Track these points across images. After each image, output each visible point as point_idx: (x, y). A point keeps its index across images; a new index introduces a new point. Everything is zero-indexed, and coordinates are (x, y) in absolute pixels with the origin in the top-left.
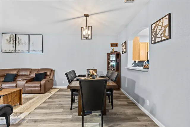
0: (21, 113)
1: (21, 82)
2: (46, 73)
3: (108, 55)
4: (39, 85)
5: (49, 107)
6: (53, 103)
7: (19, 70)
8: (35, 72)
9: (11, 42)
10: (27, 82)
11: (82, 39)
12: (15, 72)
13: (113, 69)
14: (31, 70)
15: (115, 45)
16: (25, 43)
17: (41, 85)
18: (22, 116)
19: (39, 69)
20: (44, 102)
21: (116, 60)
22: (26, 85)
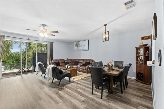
0: (75, 79)
1: (79, 66)
2: (90, 62)
3: (137, 49)
4: (85, 68)
5: (85, 80)
6: (89, 79)
7: (79, 60)
8: (85, 62)
9: (77, 46)
10: (81, 66)
11: (103, 41)
12: (78, 61)
13: (141, 63)
14: (84, 60)
15: (147, 38)
16: (81, 46)
17: (86, 68)
18: (75, 80)
19: (87, 60)
20: (85, 77)
21: (145, 54)
22: (80, 67)
